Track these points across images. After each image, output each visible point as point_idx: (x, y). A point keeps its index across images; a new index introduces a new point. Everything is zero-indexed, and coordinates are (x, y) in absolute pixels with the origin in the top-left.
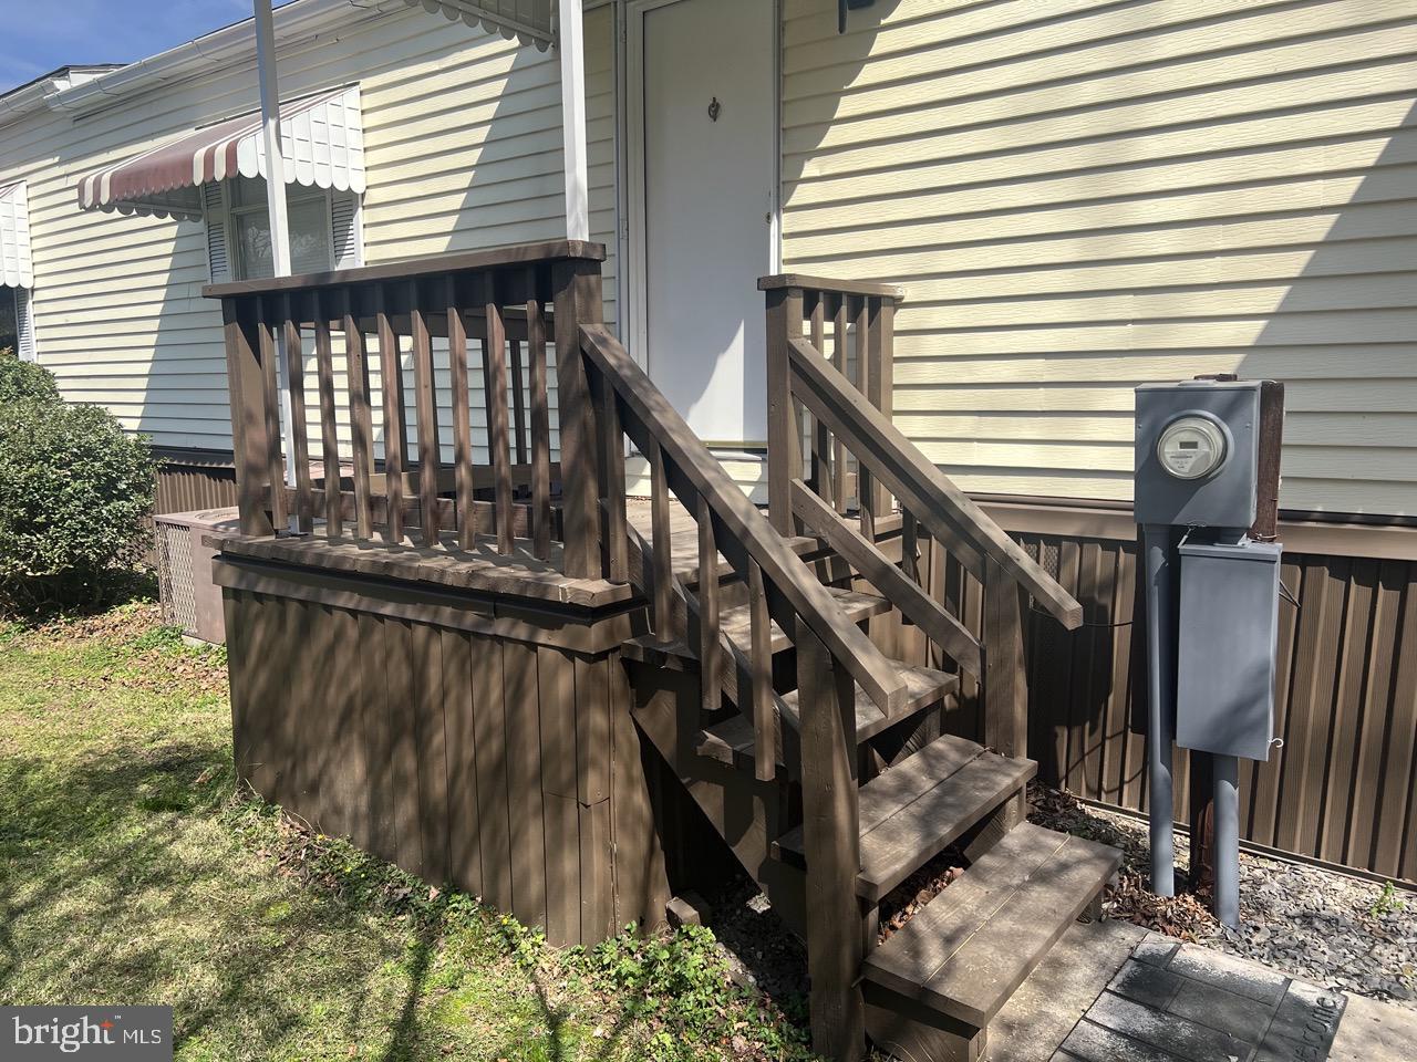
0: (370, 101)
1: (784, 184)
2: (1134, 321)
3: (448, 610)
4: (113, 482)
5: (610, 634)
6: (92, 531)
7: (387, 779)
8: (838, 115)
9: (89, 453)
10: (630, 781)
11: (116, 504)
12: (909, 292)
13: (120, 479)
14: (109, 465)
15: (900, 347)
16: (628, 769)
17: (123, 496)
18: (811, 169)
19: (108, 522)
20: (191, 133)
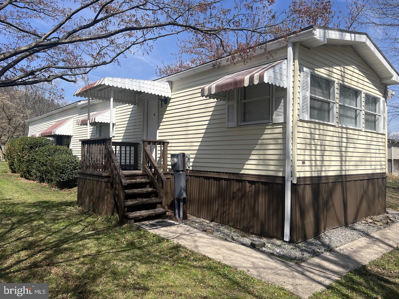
0: (117, 110)
1: (159, 126)
2: (189, 146)
3: (96, 178)
4: (76, 167)
5: (109, 180)
6: (71, 175)
7: (90, 201)
8: (164, 117)
9: (73, 162)
10: (111, 198)
11: (76, 171)
12: (170, 141)
13: (77, 167)
14: (75, 164)
15: (169, 148)
16: (111, 197)
17: (77, 169)
18: (161, 124)
19: (74, 173)
20: (95, 112)
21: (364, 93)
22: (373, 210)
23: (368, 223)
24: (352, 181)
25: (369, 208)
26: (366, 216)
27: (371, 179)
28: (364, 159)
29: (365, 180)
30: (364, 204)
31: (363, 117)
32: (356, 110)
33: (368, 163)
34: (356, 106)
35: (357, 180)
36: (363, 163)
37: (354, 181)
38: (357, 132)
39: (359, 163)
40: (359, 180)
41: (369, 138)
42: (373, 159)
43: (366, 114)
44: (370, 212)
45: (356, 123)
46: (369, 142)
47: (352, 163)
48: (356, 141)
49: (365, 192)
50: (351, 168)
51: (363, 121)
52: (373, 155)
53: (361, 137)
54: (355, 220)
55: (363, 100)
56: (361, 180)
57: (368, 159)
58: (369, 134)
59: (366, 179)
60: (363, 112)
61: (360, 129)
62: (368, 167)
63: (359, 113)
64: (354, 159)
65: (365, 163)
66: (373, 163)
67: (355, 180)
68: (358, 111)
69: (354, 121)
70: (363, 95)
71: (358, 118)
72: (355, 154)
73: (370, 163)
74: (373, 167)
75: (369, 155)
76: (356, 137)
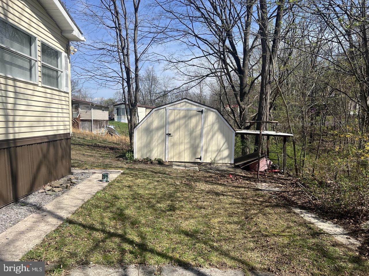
21: (40, 41)
22: (55, 174)
23: (45, 192)
24: (25, 145)
25: (50, 173)
26: (45, 183)
27: (51, 141)
28: (42, 119)
29: (44, 142)
30: (44, 170)
31: (39, 69)
32: (30, 60)
33: (48, 124)
34: (31, 55)
35: (32, 144)
36: (42, 124)
37: (28, 145)
38: (31, 87)
39: (35, 124)
40: (35, 144)
41: (49, 96)
42: (55, 119)
43: (43, 66)
44: (51, 177)
45: (31, 76)
46: (48, 100)
47: (25, 124)
48: (29, 97)
49: (45, 156)
50: (23, 130)
51: (39, 74)
52: (55, 115)
53: (36, 93)
54: (31, 191)
55: (39, 49)
56: (38, 143)
57: (49, 119)
58: (49, 91)
59: (46, 142)
60: (40, 64)
61: (35, 83)
62: (49, 128)
63: (34, 64)
64: (27, 119)
65: (44, 124)
66: (55, 124)
67: (30, 145)
68: (33, 62)
69: (28, 73)
70: (38, 43)
71: (33, 69)
72: (29, 113)
73: (51, 124)
74: (55, 128)
75: (49, 114)
76: (30, 92)
